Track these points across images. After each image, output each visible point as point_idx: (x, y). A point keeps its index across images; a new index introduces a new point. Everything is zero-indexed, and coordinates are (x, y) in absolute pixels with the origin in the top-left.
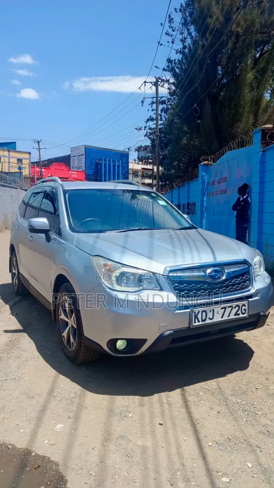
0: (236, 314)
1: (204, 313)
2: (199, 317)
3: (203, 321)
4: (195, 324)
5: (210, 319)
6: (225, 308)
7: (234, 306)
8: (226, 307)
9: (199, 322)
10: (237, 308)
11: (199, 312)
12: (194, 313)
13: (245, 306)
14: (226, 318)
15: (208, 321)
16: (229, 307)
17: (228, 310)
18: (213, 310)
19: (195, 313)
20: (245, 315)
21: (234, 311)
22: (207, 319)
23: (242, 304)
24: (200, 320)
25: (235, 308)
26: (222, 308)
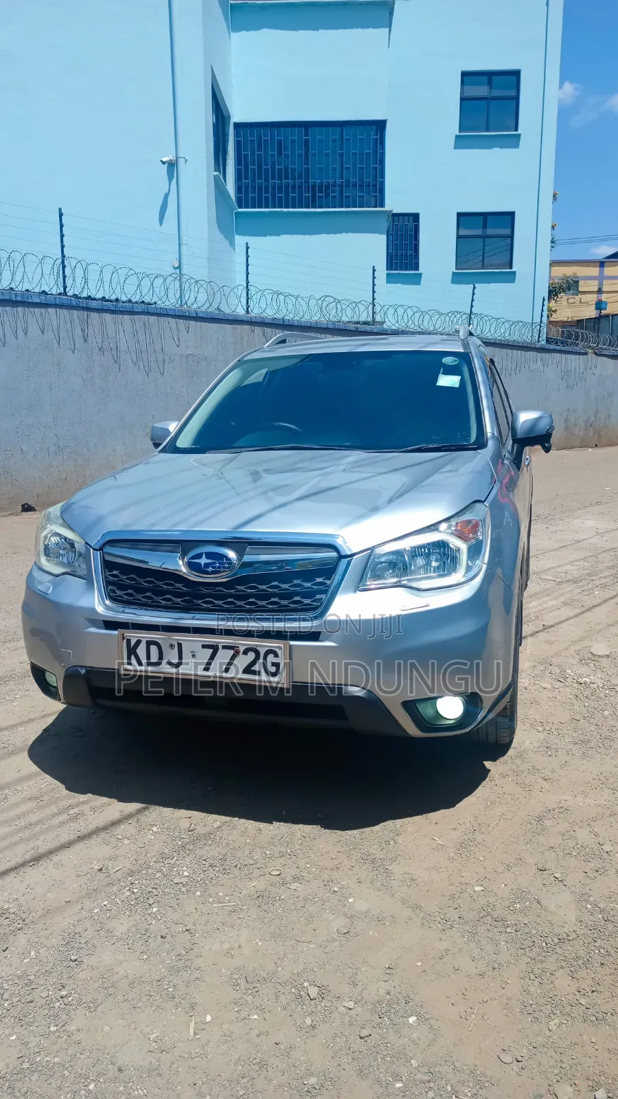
0: (248, 670)
1: (154, 649)
2: (142, 651)
3: (149, 664)
4: (129, 667)
5: (170, 663)
6: (215, 649)
7: (242, 649)
8: (217, 646)
9: (140, 664)
10: (251, 656)
11: (139, 642)
12: (125, 640)
13: (276, 655)
14: (215, 672)
15: (165, 669)
16: (224, 647)
17: (223, 656)
18: (180, 645)
19: (129, 641)
20: (276, 679)
21: (243, 661)
22: (164, 662)
23: (267, 649)
24: (144, 661)
25: (245, 652)
26: (204, 646)
